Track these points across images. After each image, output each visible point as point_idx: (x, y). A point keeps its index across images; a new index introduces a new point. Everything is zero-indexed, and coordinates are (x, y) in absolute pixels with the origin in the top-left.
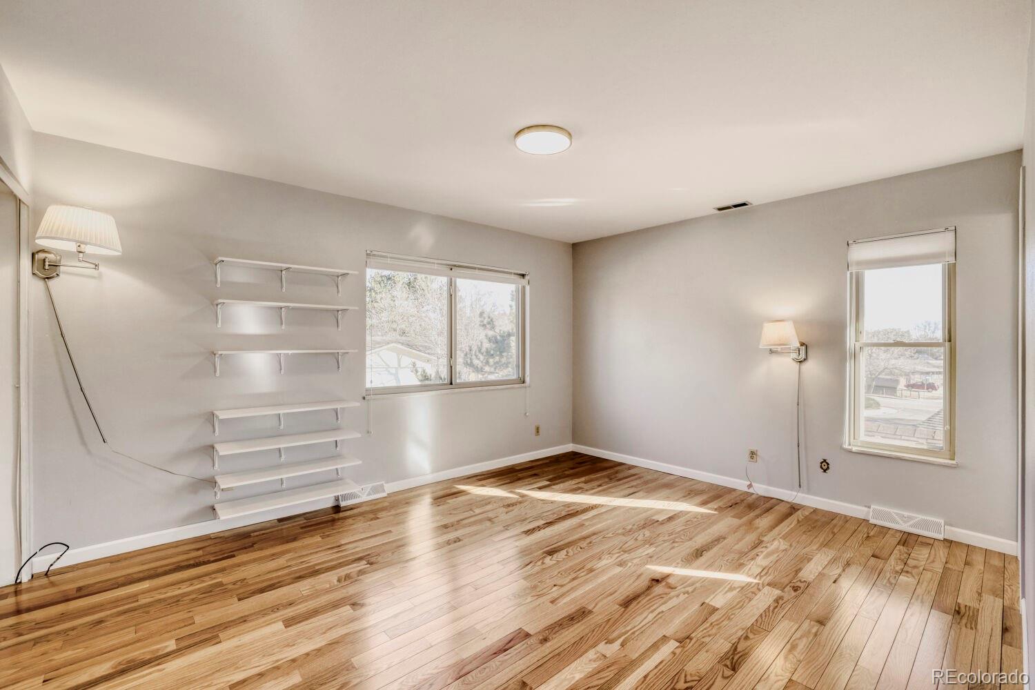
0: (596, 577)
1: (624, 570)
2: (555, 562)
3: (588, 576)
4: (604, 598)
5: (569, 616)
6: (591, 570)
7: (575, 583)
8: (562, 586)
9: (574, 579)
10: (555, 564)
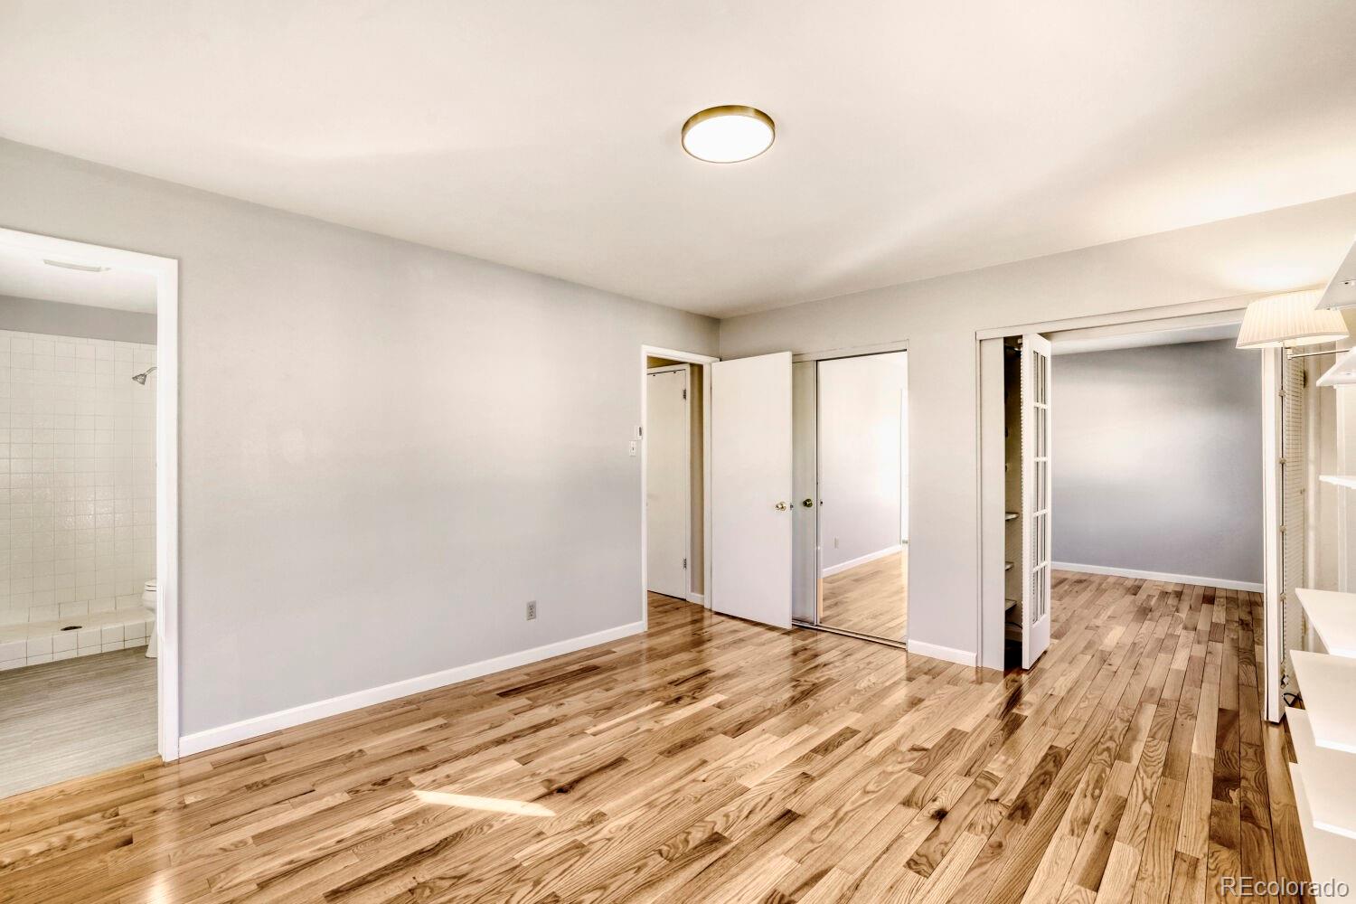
0: (646, 795)
1: (598, 808)
2: (708, 819)
3: (656, 796)
4: (641, 768)
5: (685, 749)
6: (650, 805)
7: (676, 786)
8: (694, 781)
9: (677, 791)
10: (708, 814)
